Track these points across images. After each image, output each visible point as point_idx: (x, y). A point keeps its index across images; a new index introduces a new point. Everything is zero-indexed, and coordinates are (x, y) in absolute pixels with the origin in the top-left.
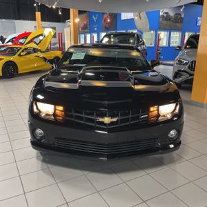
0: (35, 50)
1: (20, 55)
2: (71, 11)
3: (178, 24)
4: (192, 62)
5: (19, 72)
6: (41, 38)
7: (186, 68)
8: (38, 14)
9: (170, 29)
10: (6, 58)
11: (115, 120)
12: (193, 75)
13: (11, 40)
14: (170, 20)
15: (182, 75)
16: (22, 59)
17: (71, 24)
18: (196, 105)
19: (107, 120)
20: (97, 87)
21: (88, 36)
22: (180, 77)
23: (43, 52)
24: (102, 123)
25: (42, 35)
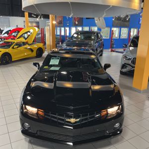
0: (24, 44)
1: (13, 48)
2: (50, 16)
3: (126, 23)
4: (134, 58)
5: (13, 60)
6: (29, 33)
7: (130, 62)
8: (26, 14)
9: (120, 27)
10: (3, 51)
11: (78, 120)
12: (134, 67)
13: (7, 33)
14: (120, 20)
15: (127, 67)
16: (15, 50)
17: (50, 24)
18: (135, 91)
19: (73, 120)
20: (67, 88)
21: (63, 29)
22: (126, 68)
23: (30, 45)
24: (70, 122)
25: (29, 32)
